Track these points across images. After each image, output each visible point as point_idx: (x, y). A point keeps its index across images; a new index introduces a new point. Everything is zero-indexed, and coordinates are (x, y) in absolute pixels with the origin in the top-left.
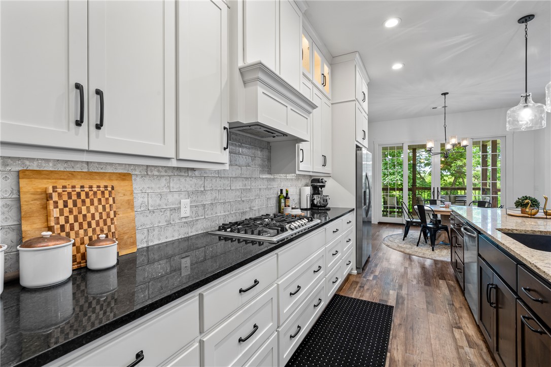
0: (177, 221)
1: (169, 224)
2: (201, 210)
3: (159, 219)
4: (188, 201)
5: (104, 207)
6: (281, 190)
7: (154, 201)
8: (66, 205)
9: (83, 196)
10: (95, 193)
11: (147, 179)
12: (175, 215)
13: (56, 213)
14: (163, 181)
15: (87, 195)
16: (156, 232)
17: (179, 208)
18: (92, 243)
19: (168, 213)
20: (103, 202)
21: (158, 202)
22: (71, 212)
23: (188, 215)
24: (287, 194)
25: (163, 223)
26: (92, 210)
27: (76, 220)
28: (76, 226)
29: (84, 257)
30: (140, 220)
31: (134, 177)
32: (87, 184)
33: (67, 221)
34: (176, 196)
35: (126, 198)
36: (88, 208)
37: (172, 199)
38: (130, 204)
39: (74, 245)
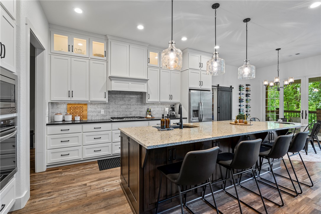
0: (100, 115)
1: (97, 115)
2: (108, 113)
3: (95, 114)
4: (103, 110)
5: (80, 110)
6: (148, 109)
7: (93, 110)
8: (73, 109)
9: (76, 108)
10: (78, 108)
11: (91, 105)
12: (99, 113)
13: (72, 111)
14: (96, 106)
15: (77, 108)
16: (94, 117)
17: (101, 112)
18: (76, 116)
19: (97, 113)
20: (80, 109)
21: (94, 110)
22: (74, 111)
23: (103, 114)
24: (150, 110)
25: (96, 115)
26: (78, 110)
27: (75, 112)
28: (75, 113)
29: (74, 119)
30: (89, 114)
31: (88, 105)
32: (77, 106)
33: (73, 112)
34: (100, 109)
35: (86, 109)
36: (77, 110)
37: (98, 110)
38: (86, 110)
39: (72, 116)
